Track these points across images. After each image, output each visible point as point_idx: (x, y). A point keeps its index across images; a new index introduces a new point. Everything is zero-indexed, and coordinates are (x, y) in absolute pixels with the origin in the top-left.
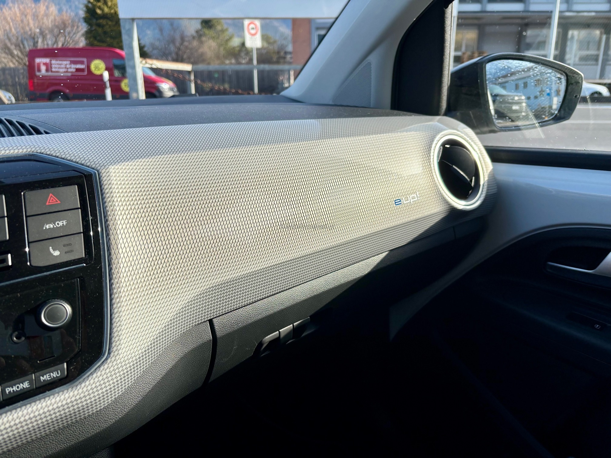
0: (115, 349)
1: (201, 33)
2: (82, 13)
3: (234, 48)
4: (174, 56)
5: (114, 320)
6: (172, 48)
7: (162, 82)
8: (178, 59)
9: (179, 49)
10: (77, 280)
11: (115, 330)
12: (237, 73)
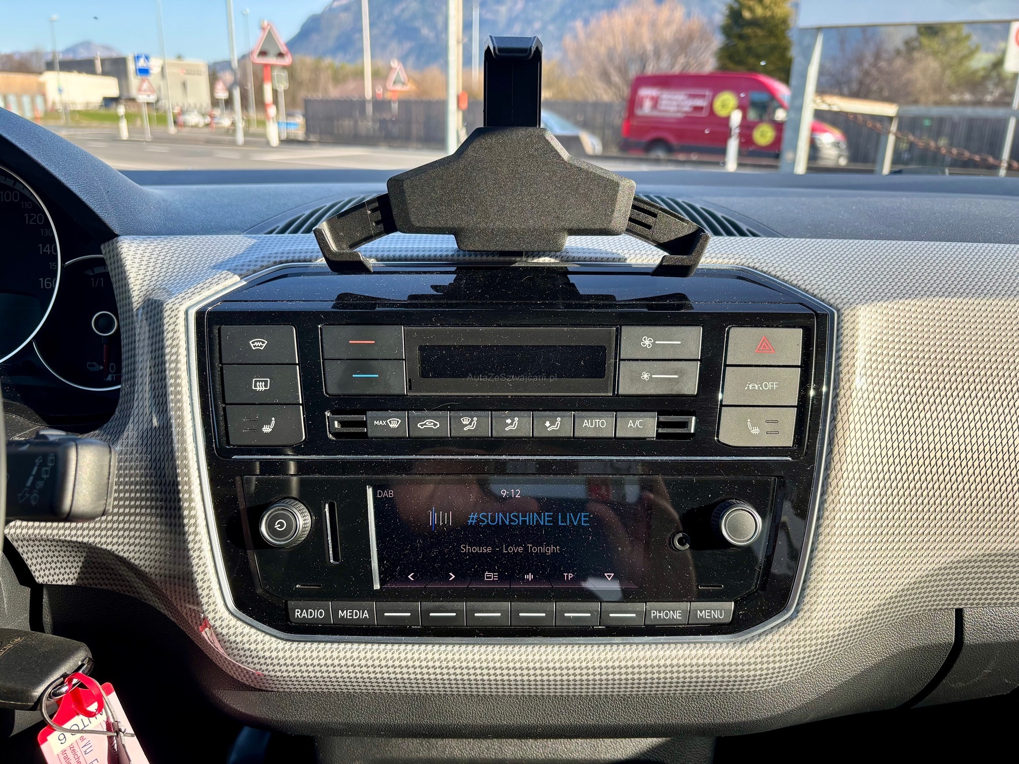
0: (806, 608)
1: (916, 44)
2: (720, 17)
3: (974, 72)
4: (855, 86)
5: (815, 561)
6: (855, 72)
7: (825, 131)
8: (860, 93)
9: (867, 73)
10: (775, 480)
11: (813, 577)
12: (971, 122)
